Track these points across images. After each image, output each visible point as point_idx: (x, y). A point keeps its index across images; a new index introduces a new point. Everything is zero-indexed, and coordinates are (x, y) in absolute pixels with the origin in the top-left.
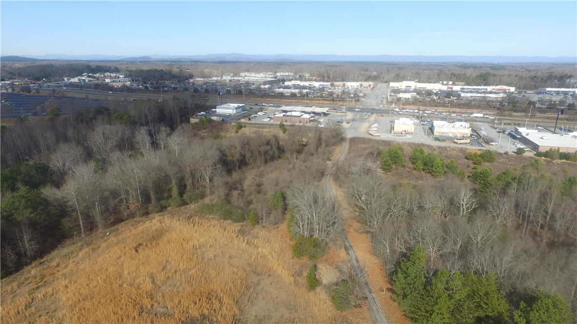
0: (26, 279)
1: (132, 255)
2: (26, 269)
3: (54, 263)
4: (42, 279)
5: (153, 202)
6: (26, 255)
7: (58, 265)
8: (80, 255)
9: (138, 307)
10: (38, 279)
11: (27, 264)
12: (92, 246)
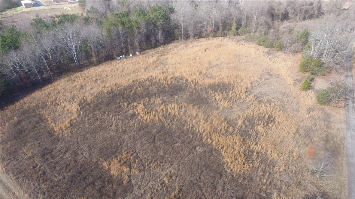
0: (158, 52)
1: (203, 52)
2: (158, 48)
3: (169, 48)
4: (163, 53)
5: (220, 30)
6: (159, 42)
7: (170, 49)
8: (180, 47)
9: (199, 72)
10: (162, 53)
11: (159, 46)
12: (186, 45)
